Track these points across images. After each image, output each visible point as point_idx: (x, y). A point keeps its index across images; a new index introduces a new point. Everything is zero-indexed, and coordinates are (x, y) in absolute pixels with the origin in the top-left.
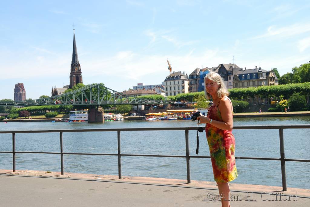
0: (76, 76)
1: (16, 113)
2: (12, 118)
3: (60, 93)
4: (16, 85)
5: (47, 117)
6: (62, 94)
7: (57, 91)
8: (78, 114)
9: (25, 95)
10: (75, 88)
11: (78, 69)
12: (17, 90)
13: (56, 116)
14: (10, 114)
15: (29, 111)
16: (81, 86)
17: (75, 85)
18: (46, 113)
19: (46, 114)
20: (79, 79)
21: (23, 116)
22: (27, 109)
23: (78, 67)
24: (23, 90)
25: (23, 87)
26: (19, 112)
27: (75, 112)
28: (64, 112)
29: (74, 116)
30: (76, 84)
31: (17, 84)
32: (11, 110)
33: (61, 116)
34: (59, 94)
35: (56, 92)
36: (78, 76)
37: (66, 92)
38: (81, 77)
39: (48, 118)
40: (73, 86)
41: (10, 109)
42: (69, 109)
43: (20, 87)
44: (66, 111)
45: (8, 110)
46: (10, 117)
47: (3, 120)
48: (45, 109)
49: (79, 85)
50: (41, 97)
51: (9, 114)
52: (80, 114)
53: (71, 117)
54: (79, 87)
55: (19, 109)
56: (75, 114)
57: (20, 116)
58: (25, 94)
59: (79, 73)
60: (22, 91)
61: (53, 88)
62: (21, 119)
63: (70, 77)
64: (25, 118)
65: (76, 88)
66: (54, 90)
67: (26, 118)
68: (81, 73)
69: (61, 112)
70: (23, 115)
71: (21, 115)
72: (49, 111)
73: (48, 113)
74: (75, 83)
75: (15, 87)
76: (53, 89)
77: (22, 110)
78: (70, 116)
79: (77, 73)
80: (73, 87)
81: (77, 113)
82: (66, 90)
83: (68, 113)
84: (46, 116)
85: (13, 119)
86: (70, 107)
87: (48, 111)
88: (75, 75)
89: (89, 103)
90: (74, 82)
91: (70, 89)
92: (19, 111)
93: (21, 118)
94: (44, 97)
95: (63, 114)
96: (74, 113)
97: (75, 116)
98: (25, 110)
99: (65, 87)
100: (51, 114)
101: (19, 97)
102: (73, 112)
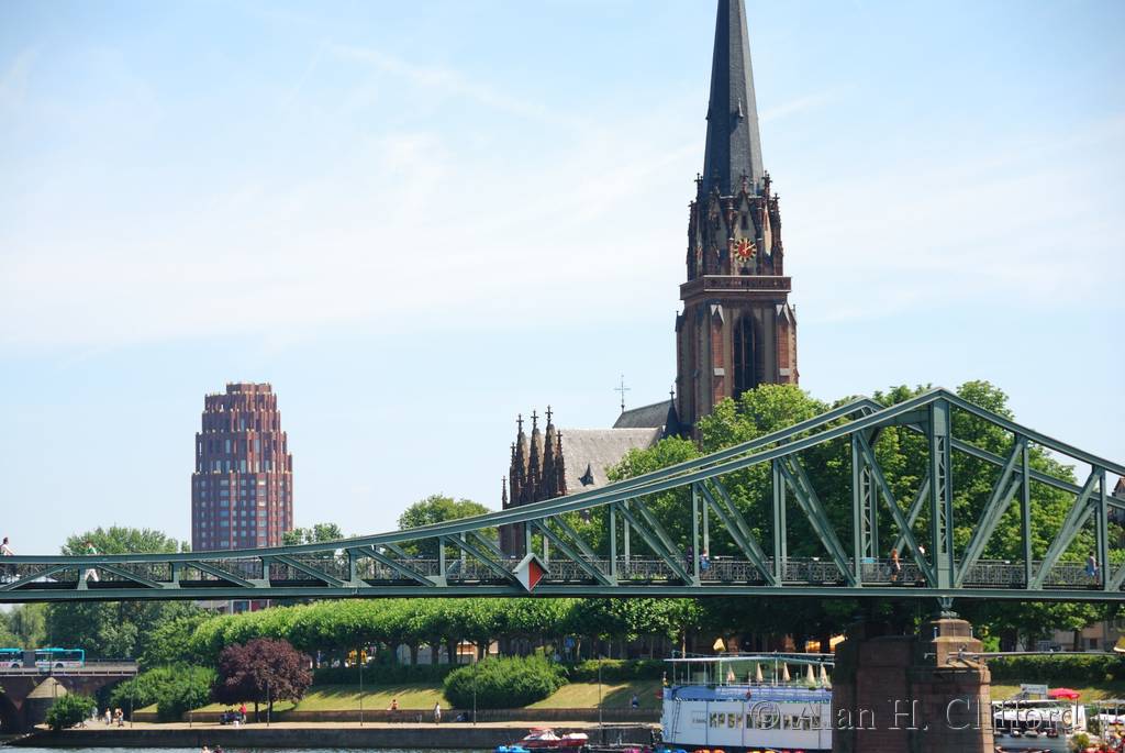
0: (737, 313)
1: (192, 661)
2: (153, 709)
3: (587, 479)
4: (211, 401)
5: (462, 702)
6: (600, 482)
7: (560, 461)
8: (741, 691)
9: (287, 494)
10: (721, 435)
11: (759, 245)
12: (220, 444)
13: (542, 695)
14: (142, 670)
15: (306, 639)
16: (780, 414)
17: (725, 405)
18: (455, 663)
19: (447, 681)
20: (759, 342)
21: (249, 691)
22: (291, 622)
23: (759, 234)
24: (273, 445)
25: (275, 423)
26: (214, 652)
27: (711, 667)
28: (616, 663)
29: (701, 705)
30: (736, 396)
31: (224, 392)
32: (154, 635)
33: (589, 695)
34: (573, 485)
35: (555, 467)
36: (757, 314)
37: (635, 466)
38: (786, 323)
39: (467, 719)
40: (711, 410)
41: (145, 625)
42: (663, 631)
43: (248, 417)
44: (632, 652)
45: (130, 628)
46: (143, 695)
47: (78, 727)
48: (445, 631)
49: (762, 399)
50: (416, 515)
51: (132, 668)
52: (765, 690)
53: (677, 712)
54: (763, 426)
55: (217, 622)
56: (712, 687)
57: (221, 694)
58: (287, 480)
59: (769, 284)
60: (266, 456)
61: (528, 433)
62: (231, 717)
63: (681, 322)
64: (262, 707)
65: (737, 429)
66: (534, 449)
67: (279, 706)
68: (786, 283)
69: (592, 665)
70: (249, 680)
71: (231, 681)
72: (483, 645)
73: (467, 671)
74: (728, 385)
75: (208, 420)
76: (521, 435)
77: (247, 636)
78: (668, 705)
79: (746, 283)
80: (703, 422)
81: (731, 676)
82: (641, 448)
83: (653, 674)
84: (449, 697)
85: (161, 717)
86: (671, 615)
87: (468, 650)
88: (728, 303)
89: (844, 582)
90: (719, 372)
91: (676, 444)
92: (219, 638)
93: (236, 708)
94: (438, 510)
95: (607, 676)
96: (703, 678)
97: (716, 707)
98: (273, 634)
99: (629, 419)
100: (500, 680)
101: (239, 508)
102: (698, 667)
